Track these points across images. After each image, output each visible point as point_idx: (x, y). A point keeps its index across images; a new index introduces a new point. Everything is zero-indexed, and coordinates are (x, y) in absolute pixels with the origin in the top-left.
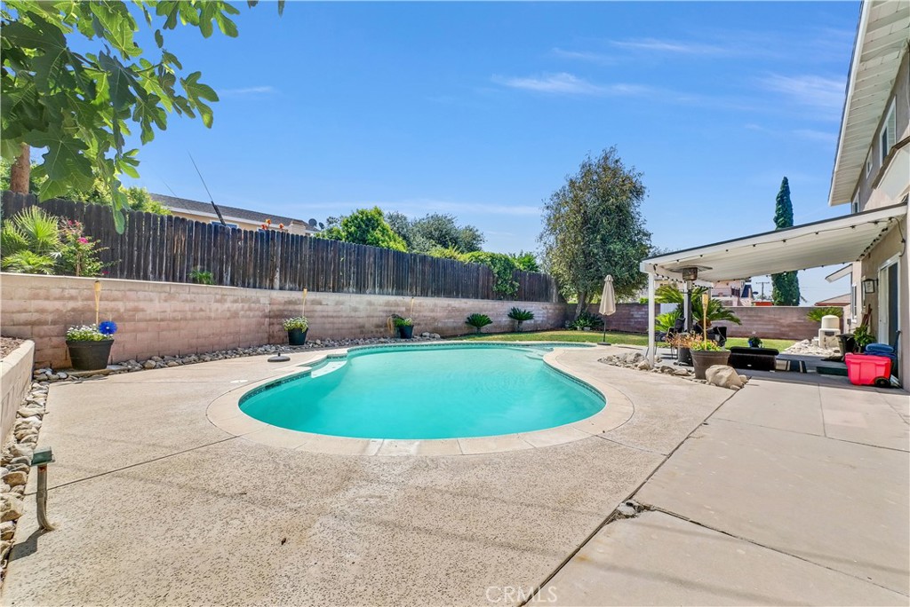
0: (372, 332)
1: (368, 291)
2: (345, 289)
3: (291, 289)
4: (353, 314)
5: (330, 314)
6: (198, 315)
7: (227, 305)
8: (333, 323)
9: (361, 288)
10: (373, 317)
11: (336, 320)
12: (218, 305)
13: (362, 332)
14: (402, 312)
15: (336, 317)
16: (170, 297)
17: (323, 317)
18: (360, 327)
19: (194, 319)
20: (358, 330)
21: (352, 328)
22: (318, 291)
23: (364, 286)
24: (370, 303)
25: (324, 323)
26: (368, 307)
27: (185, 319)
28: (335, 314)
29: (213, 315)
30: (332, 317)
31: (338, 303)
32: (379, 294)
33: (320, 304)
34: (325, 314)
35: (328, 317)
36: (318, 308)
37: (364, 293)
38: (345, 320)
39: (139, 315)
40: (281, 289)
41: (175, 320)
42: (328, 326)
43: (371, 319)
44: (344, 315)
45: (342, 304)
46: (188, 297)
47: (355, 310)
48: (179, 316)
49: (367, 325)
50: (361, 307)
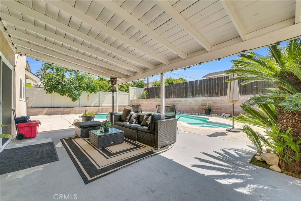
0: (197, 111)
1: (196, 96)
2: (189, 96)
3: (175, 98)
4: (190, 104)
5: (183, 104)
6: (151, 104)
7: (157, 102)
8: (184, 107)
9: (194, 95)
10: (197, 105)
11: (185, 106)
12: (155, 102)
13: (193, 111)
14: (211, 103)
15: (185, 105)
16: (147, 101)
17: (181, 105)
18: (192, 109)
19: (150, 105)
20: (192, 110)
21: (190, 109)
22: (181, 98)
23: (195, 95)
24: (196, 101)
25: (182, 107)
26: (195, 102)
27: (149, 105)
28: (184, 104)
29: (154, 104)
30: (184, 105)
31: (185, 101)
32: (201, 97)
33: (181, 101)
34: (182, 104)
35: (182, 105)
36: (180, 102)
37: (195, 97)
38: (187, 106)
39: (143, 104)
40: (173, 98)
41: (147, 105)
42: (183, 108)
43: (196, 106)
44: (187, 104)
45: (186, 101)
46: (149, 101)
47: (191, 103)
48: (148, 104)
49: (195, 108)
50: (193, 102)
